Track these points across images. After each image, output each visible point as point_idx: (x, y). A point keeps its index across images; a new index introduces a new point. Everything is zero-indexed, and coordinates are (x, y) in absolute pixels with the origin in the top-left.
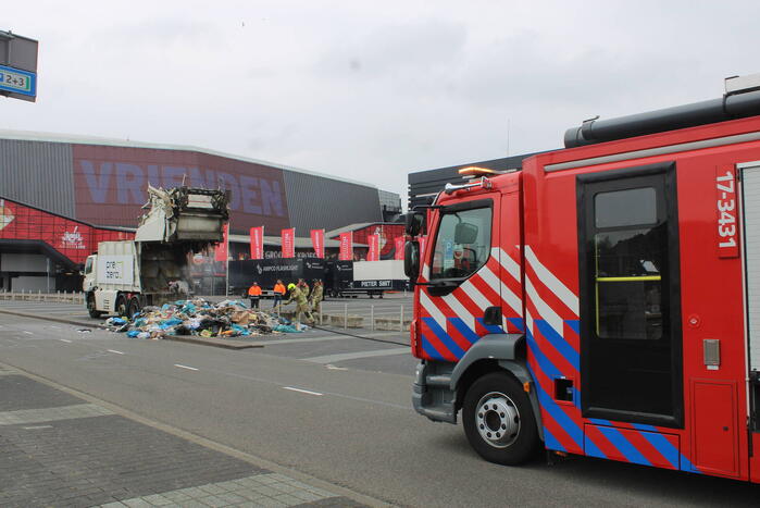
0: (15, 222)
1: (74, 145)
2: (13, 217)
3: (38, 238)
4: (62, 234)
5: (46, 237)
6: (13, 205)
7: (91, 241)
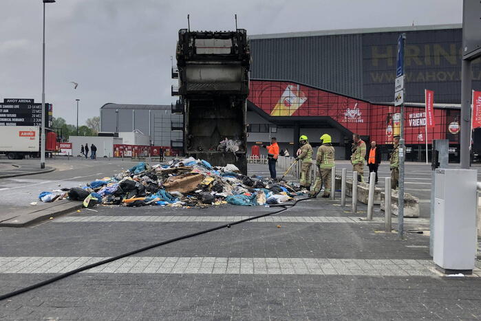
0: (307, 102)
1: (363, 35)
2: (306, 98)
3: (325, 114)
4: (345, 110)
5: (332, 114)
6: (306, 88)
7: (369, 115)
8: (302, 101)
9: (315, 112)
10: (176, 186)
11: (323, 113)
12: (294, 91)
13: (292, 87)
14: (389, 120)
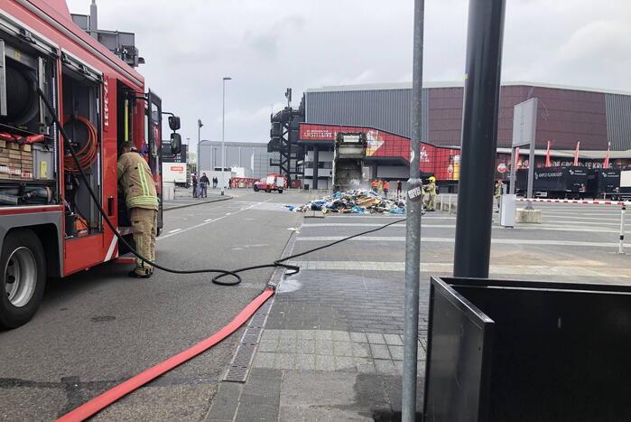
0: (384, 145)
1: (430, 89)
2: (383, 142)
6: (384, 133)
7: (434, 157)
8: (381, 143)
9: (389, 154)
10: (362, 204)
11: (397, 154)
12: (374, 135)
13: (372, 132)
14: (450, 160)
